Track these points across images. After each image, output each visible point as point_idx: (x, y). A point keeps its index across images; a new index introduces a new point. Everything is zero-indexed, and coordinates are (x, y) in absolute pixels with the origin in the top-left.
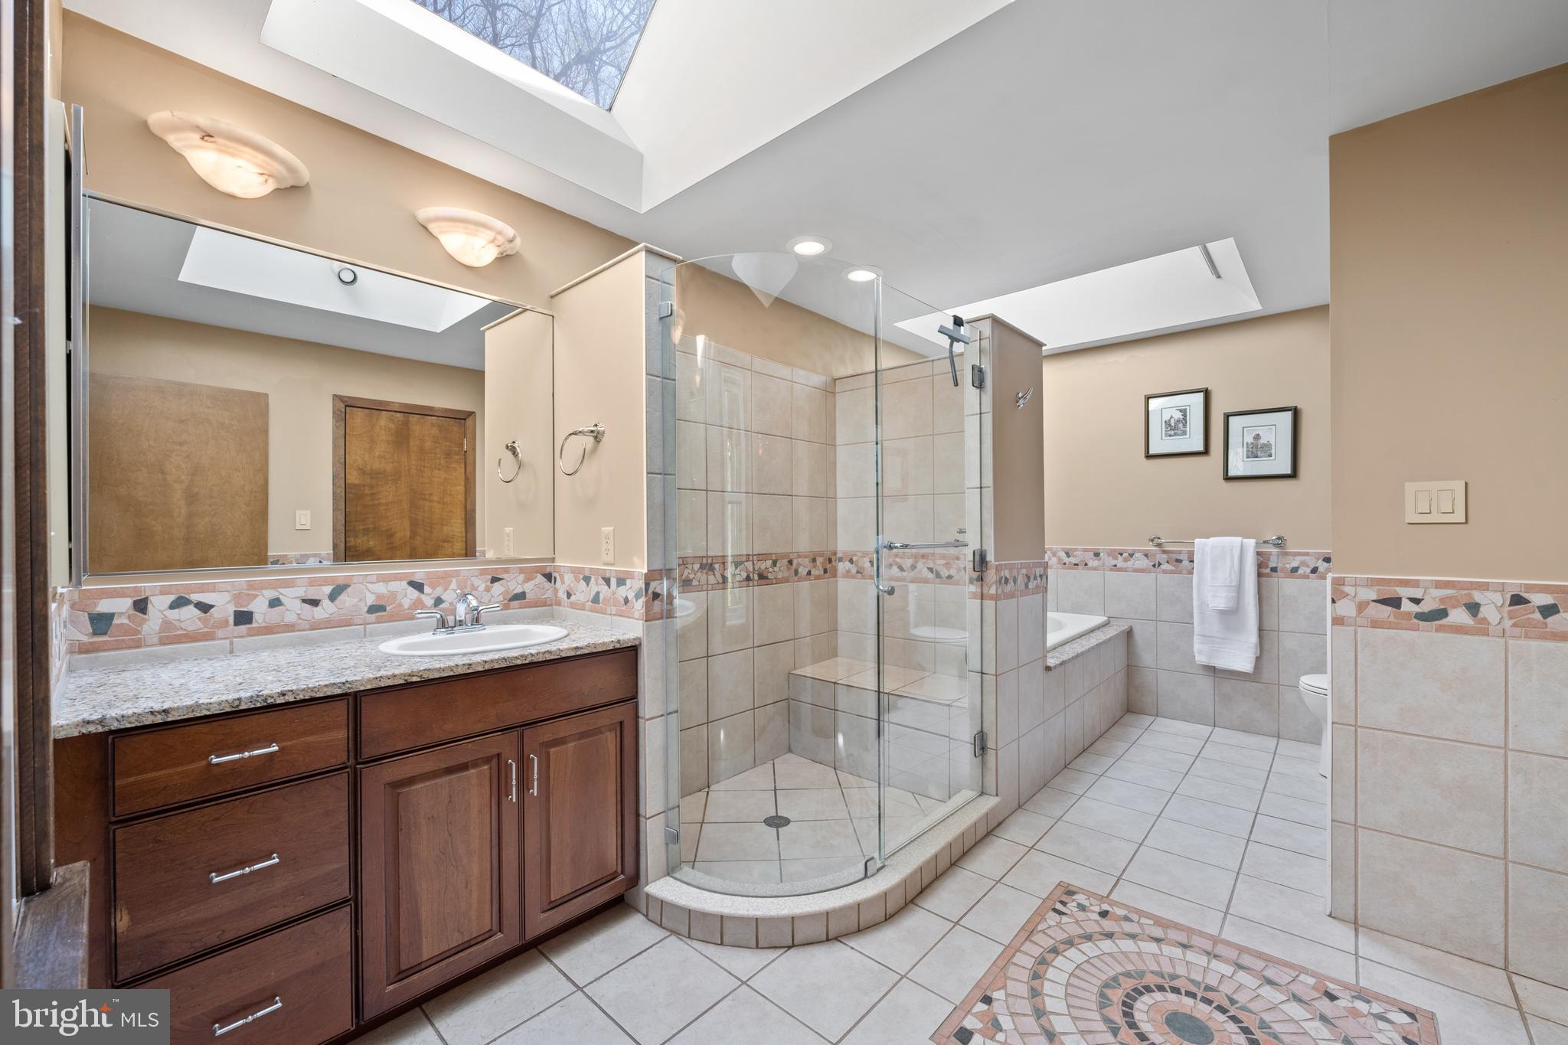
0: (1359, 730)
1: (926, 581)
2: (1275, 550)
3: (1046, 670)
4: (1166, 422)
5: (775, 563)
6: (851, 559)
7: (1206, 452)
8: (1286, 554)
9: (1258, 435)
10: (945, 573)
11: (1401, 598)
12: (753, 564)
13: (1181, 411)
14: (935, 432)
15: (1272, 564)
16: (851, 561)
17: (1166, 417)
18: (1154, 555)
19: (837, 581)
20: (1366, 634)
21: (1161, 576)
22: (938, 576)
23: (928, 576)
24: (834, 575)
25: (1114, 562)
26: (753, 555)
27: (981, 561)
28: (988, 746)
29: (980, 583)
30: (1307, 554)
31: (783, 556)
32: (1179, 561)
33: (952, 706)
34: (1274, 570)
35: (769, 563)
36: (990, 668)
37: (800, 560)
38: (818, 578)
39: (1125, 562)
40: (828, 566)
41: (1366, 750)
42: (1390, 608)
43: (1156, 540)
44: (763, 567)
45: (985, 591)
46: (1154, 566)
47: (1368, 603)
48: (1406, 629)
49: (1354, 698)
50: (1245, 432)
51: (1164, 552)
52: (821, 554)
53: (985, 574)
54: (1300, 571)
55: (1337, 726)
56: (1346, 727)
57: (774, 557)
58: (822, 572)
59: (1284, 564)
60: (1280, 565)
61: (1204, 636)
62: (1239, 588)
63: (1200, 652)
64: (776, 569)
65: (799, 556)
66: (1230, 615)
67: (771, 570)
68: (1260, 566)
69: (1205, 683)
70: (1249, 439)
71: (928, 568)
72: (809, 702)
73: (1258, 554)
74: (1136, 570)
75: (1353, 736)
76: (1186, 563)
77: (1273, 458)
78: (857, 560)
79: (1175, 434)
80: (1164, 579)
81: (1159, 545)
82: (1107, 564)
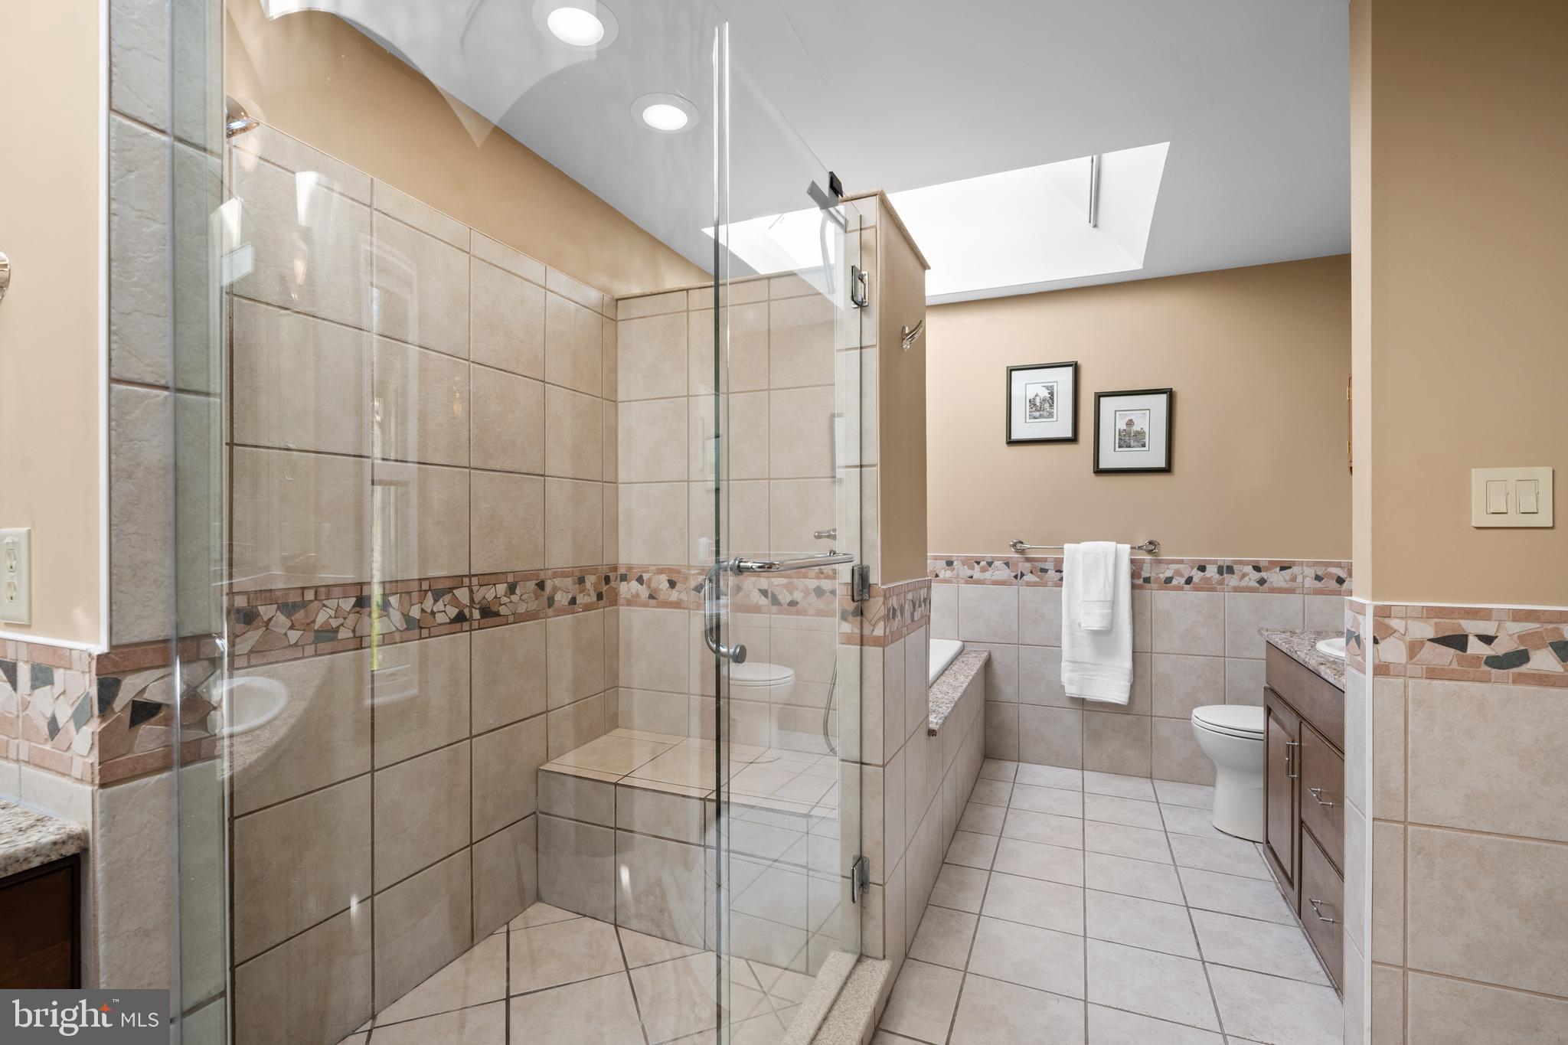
0: (1410, 828)
1: (756, 609)
2: (1148, 557)
3: (929, 735)
4: (1030, 402)
5: (512, 589)
6: (641, 577)
7: (1074, 439)
8: (1160, 562)
9: (1131, 420)
10: (785, 597)
11: (1467, 636)
12: (471, 592)
13: (1047, 388)
14: (772, 387)
15: (1145, 574)
16: (640, 580)
17: (1030, 396)
18: (1016, 564)
19: (618, 611)
20: (1419, 687)
21: (1023, 589)
22: (775, 601)
23: (760, 603)
24: (614, 602)
25: (970, 573)
26: (470, 576)
27: (861, 584)
28: (871, 880)
29: (859, 618)
30: (1181, 562)
31: (527, 576)
32: (1044, 571)
33: (812, 816)
34: (1147, 580)
35: (502, 588)
36: (874, 756)
37: (557, 581)
38: (588, 607)
39: (982, 572)
40: (605, 588)
41: (1419, 857)
42: (1452, 651)
43: (1019, 546)
44: (490, 596)
45: (866, 632)
46: (1016, 577)
47: (1421, 644)
48: (1474, 680)
49: (1403, 782)
50: (1117, 415)
51: (1028, 560)
52: (593, 571)
53: (866, 604)
54: (1175, 582)
55: (1380, 823)
56: (1391, 824)
57: (510, 579)
58: (595, 599)
59: (1157, 574)
60: (1153, 574)
61: (1074, 662)
62: (1114, 604)
63: (1071, 682)
64: (514, 598)
65: (556, 575)
66: (1103, 637)
67: (505, 600)
68: (1134, 575)
69: (1072, 718)
70: (1122, 425)
71: (760, 591)
72: (573, 817)
73: (1133, 562)
74: (996, 583)
75: (1402, 837)
76: (1052, 573)
77: (1147, 448)
78: (650, 579)
79: (1041, 416)
80: (1027, 592)
81: (1022, 552)
82: (961, 575)
